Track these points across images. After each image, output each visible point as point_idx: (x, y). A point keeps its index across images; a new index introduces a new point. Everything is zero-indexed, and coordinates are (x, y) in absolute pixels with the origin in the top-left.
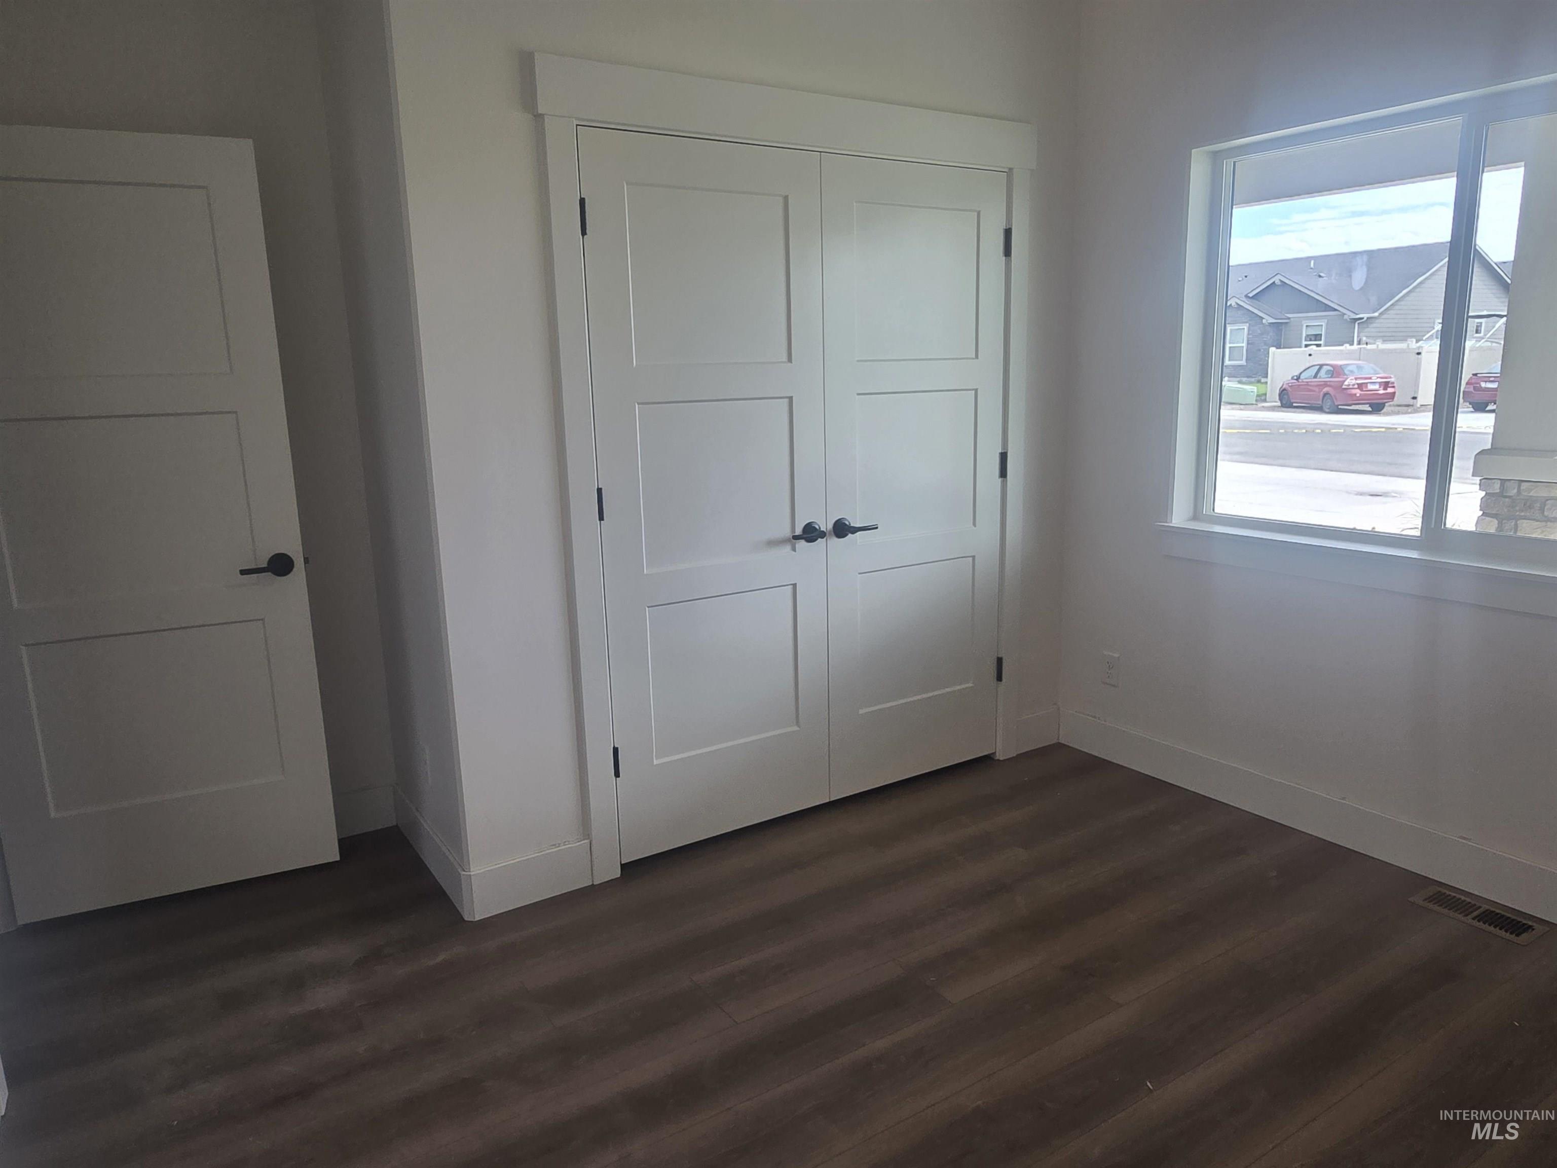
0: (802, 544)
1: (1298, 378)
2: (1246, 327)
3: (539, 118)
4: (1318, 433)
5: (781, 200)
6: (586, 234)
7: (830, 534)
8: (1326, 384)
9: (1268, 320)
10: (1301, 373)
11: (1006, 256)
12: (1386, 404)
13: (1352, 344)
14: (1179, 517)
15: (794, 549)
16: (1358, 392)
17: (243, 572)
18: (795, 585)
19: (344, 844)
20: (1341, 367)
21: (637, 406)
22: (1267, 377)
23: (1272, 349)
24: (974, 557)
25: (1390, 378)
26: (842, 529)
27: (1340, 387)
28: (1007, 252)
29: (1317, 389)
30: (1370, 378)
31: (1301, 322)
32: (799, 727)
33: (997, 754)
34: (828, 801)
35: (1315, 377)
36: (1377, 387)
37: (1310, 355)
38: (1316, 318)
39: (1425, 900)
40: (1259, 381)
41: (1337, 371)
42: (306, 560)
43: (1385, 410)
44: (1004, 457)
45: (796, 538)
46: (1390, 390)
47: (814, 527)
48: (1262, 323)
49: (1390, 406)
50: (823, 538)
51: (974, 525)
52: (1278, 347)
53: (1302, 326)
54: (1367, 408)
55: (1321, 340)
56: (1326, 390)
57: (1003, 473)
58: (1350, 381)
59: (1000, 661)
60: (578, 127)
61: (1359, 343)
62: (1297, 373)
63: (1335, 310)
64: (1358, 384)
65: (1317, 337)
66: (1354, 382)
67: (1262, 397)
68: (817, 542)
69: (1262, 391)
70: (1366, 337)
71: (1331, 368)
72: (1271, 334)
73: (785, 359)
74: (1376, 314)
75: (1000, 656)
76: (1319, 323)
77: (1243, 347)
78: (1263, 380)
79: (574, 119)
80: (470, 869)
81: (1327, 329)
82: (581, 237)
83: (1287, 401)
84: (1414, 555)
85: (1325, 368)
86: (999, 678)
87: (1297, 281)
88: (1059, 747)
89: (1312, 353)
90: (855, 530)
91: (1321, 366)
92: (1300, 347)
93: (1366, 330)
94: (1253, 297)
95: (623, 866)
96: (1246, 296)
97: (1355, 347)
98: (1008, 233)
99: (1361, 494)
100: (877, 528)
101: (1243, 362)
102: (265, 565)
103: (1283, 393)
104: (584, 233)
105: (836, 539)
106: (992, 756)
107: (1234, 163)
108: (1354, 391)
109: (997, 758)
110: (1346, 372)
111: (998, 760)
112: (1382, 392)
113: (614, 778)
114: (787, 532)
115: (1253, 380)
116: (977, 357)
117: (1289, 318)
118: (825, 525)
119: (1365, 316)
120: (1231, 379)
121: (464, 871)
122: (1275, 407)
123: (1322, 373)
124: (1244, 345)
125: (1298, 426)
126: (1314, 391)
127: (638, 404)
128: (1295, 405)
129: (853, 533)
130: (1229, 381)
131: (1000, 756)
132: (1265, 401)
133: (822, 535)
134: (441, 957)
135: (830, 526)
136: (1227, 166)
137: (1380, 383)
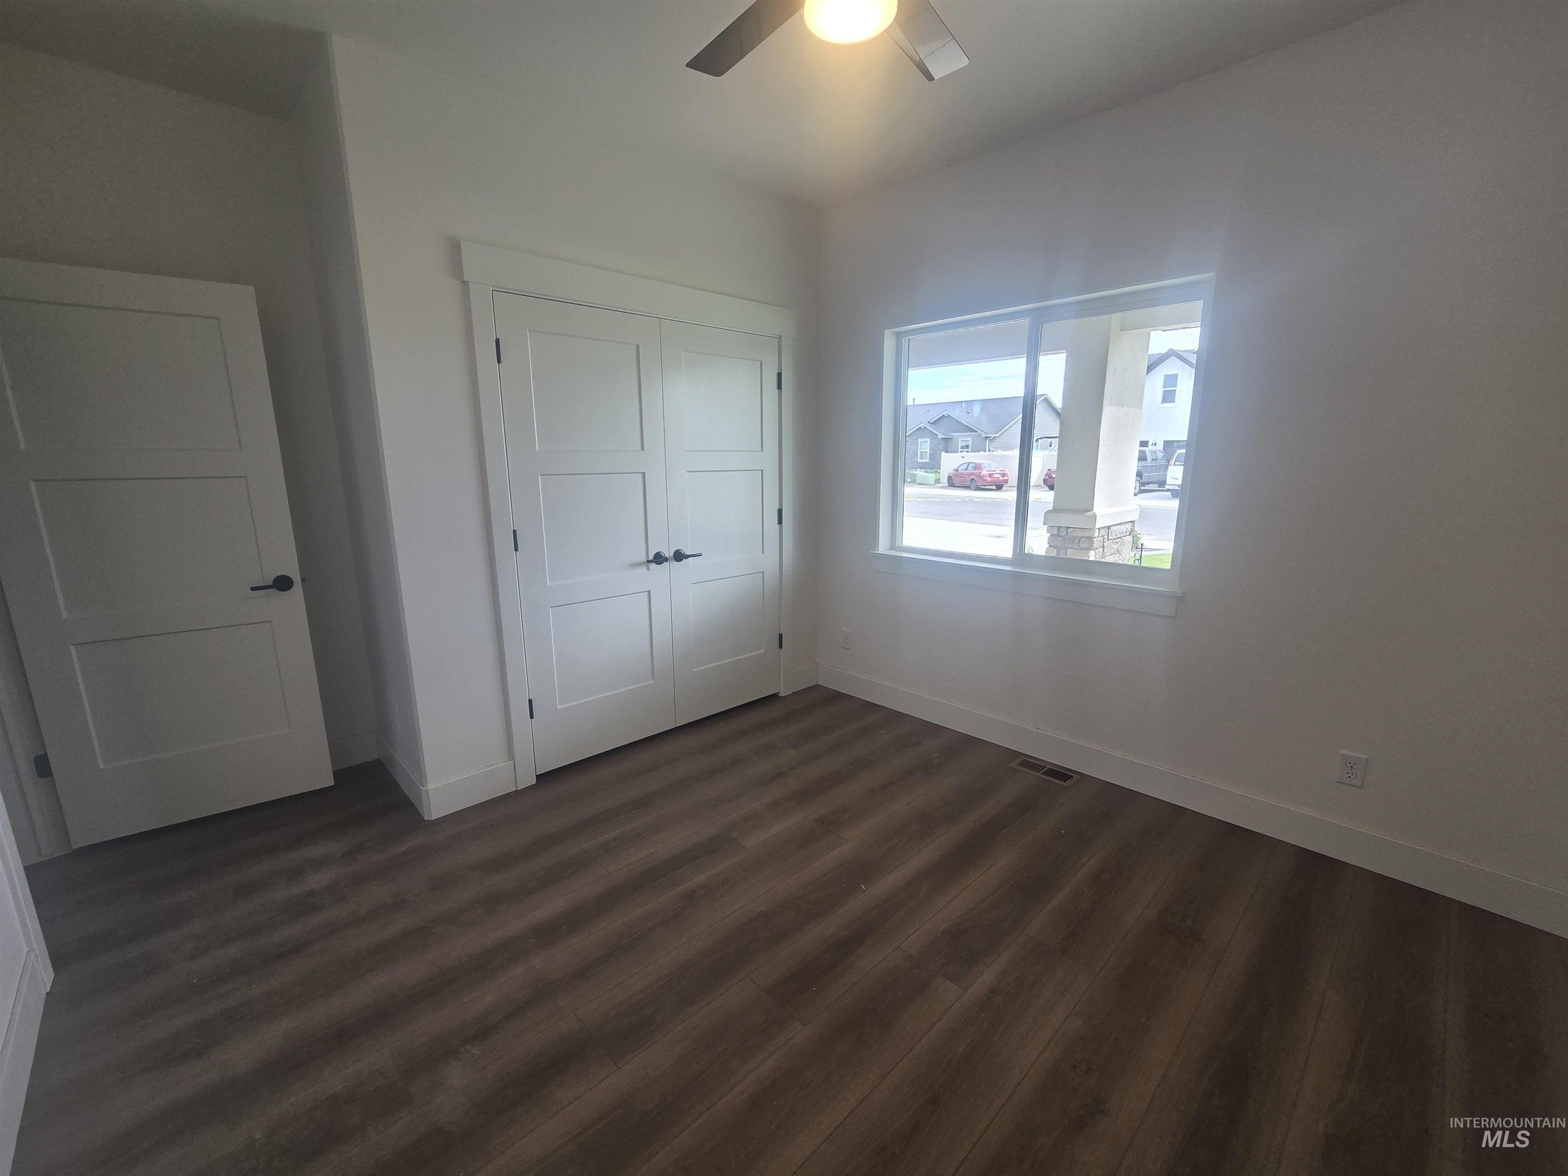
0: (653, 566)
1: (957, 470)
2: (929, 440)
3: (465, 283)
4: (968, 501)
5: (634, 347)
6: (501, 362)
7: (671, 559)
8: (972, 474)
9: (940, 436)
10: (958, 467)
11: (778, 389)
12: (1004, 486)
13: (985, 452)
14: (883, 547)
15: (648, 569)
16: (989, 479)
17: (253, 589)
18: (649, 592)
19: (337, 774)
20: (980, 464)
21: (540, 476)
22: (940, 469)
23: (943, 454)
24: (763, 572)
25: (1005, 471)
26: (679, 556)
27: (979, 476)
28: (779, 387)
29: (967, 477)
30: (995, 471)
31: (958, 438)
32: (654, 681)
33: (780, 693)
34: (675, 727)
35: (966, 469)
36: (998, 476)
37: (963, 457)
38: (968, 436)
39: (1017, 765)
40: (936, 472)
41: (978, 466)
42: (303, 580)
43: (1003, 489)
44: (780, 512)
45: (649, 562)
46: (1005, 478)
47: (662, 555)
48: (938, 438)
49: (1006, 487)
50: (667, 561)
51: (763, 553)
52: (947, 452)
53: (958, 440)
54: (994, 487)
55: (969, 448)
56: (972, 477)
57: (780, 522)
58: (984, 472)
59: (781, 636)
60: (493, 291)
61: (989, 451)
62: (956, 467)
63: (976, 432)
64: (989, 474)
65: (967, 447)
66: (987, 473)
67: (938, 481)
68: (663, 564)
69: (938, 477)
70: (993, 447)
71: (974, 465)
72: (943, 444)
73: (639, 448)
74: (998, 435)
75: (780, 633)
76: (968, 439)
77: (927, 452)
78: (939, 471)
79: (490, 286)
80: (427, 785)
81: (972, 443)
82: (497, 364)
83: (952, 483)
84: (1009, 568)
85: (971, 465)
86: (781, 646)
87: (956, 414)
88: (817, 687)
89: (964, 456)
90: (687, 557)
91: (969, 463)
92: (958, 452)
93: (993, 443)
94: (933, 423)
95: (538, 777)
96: (929, 422)
97: (987, 453)
98: (779, 375)
99: (990, 536)
100: (701, 555)
101: (927, 461)
102: (271, 583)
103: (949, 478)
104: (499, 361)
105: (675, 562)
106: (777, 694)
107: (909, 339)
108: (986, 478)
109: (781, 695)
110: (982, 467)
111: (781, 697)
112: (1001, 478)
113: (530, 719)
114: (643, 558)
115: (933, 471)
116: (762, 450)
117: (952, 436)
118: (668, 553)
119: (992, 436)
120: (921, 470)
121: (423, 787)
122: (945, 486)
123: (970, 468)
124: (928, 450)
125: (958, 497)
126: (966, 478)
127: (540, 475)
128: (956, 485)
129: (686, 558)
130: (920, 471)
131: (782, 694)
132: (939, 483)
133: (666, 560)
134: (406, 846)
135: (672, 554)
136: (905, 340)
137: (1000, 474)
